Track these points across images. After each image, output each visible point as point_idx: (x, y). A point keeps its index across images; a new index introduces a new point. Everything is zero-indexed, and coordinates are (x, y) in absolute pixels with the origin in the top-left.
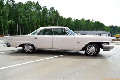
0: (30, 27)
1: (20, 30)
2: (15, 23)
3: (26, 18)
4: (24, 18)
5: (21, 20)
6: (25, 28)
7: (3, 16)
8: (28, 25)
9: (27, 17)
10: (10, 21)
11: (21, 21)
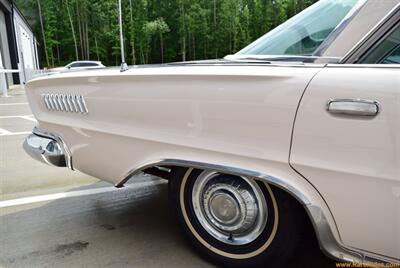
0: (214, 41)
1: (184, 53)
2: (168, 30)
3: (203, 12)
4: (197, 11)
5: (189, 17)
6: (200, 47)
7: (134, 7)
8: (210, 34)
9: (207, 8)
10: (152, 25)
11: (186, 21)
